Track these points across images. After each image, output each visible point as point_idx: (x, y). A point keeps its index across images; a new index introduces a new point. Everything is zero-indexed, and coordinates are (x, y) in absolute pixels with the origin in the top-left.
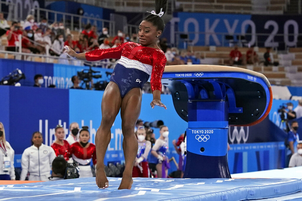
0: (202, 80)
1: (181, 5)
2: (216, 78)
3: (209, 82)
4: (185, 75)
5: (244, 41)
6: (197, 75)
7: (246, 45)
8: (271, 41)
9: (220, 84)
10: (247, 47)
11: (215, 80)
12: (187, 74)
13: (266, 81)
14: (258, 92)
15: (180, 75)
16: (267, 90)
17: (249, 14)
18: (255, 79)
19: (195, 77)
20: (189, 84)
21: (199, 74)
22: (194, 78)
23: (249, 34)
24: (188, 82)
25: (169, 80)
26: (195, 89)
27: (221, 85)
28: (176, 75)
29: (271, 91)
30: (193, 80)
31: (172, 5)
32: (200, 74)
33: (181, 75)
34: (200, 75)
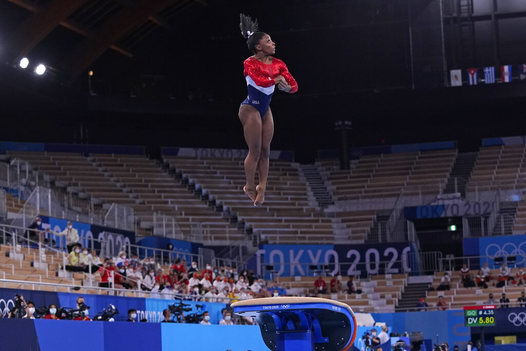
0: (289, 311)
1: (266, 237)
2: (301, 309)
4: (272, 307)
5: (327, 270)
6: (284, 307)
7: (330, 274)
8: (354, 270)
11: (301, 311)
13: (350, 310)
14: (343, 321)
15: (267, 307)
16: (351, 319)
17: (331, 244)
18: (340, 309)
19: (282, 309)
20: (277, 315)
23: (332, 264)
25: (257, 312)
26: (282, 321)
27: (307, 316)
28: (264, 307)
29: (355, 320)
30: (280, 312)
34: (287, 307)
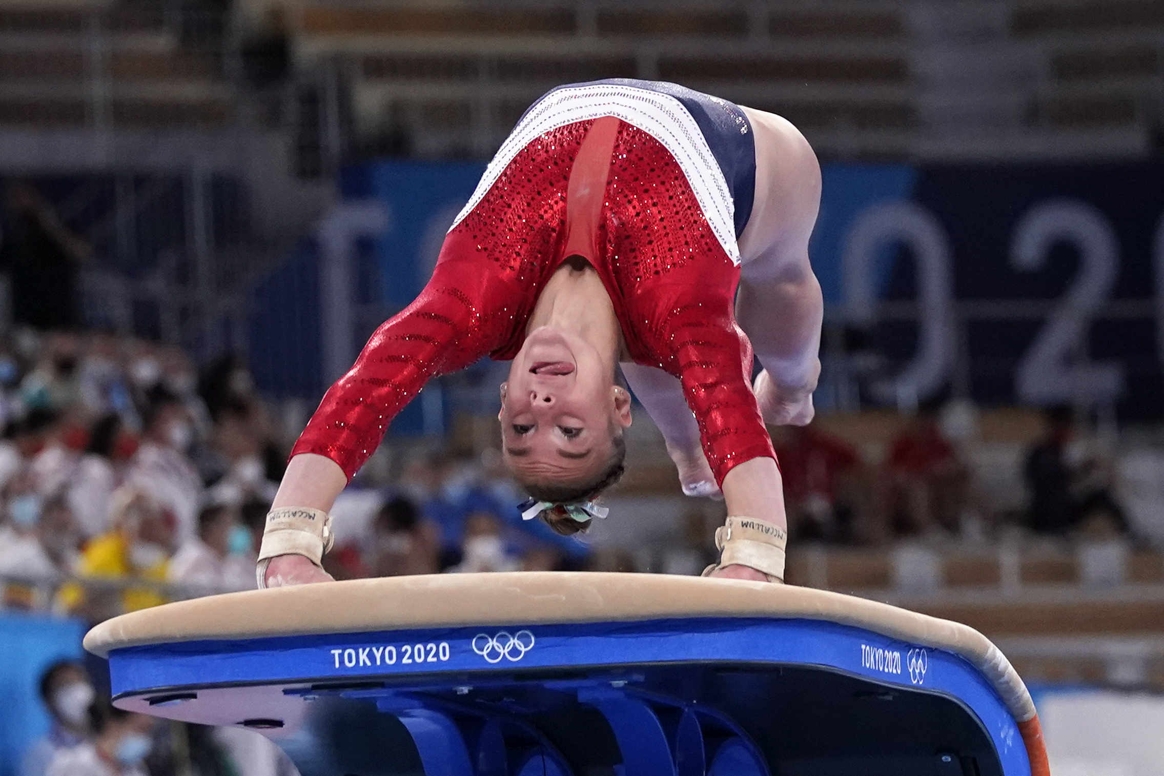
0: (529, 683)
1: (396, 108)
3: (583, 697)
4: (400, 656)
5: (867, 362)
6: (494, 654)
7: (883, 389)
8: (1068, 360)
9: (660, 710)
10: (889, 407)
11: (621, 683)
12: (413, 644)
13: (1001, 675)
14: (947, 759)
15: (363, 657)
16: (1009, 742)
17: (894, 159)
18: (918, 666)
19: (474, 667)
20: (439, 716)
21: (503, 641)
22: (472, 677)
23: (899, 311)
24: (427, 707)
25: (286, 692)
26: (481, 755)
28: (336, 652)
29: (1043, 752)
30: (465, 690)
31: (331, 113)
32: (514, 642)
33: (371, 656)
34: (515, 652)
